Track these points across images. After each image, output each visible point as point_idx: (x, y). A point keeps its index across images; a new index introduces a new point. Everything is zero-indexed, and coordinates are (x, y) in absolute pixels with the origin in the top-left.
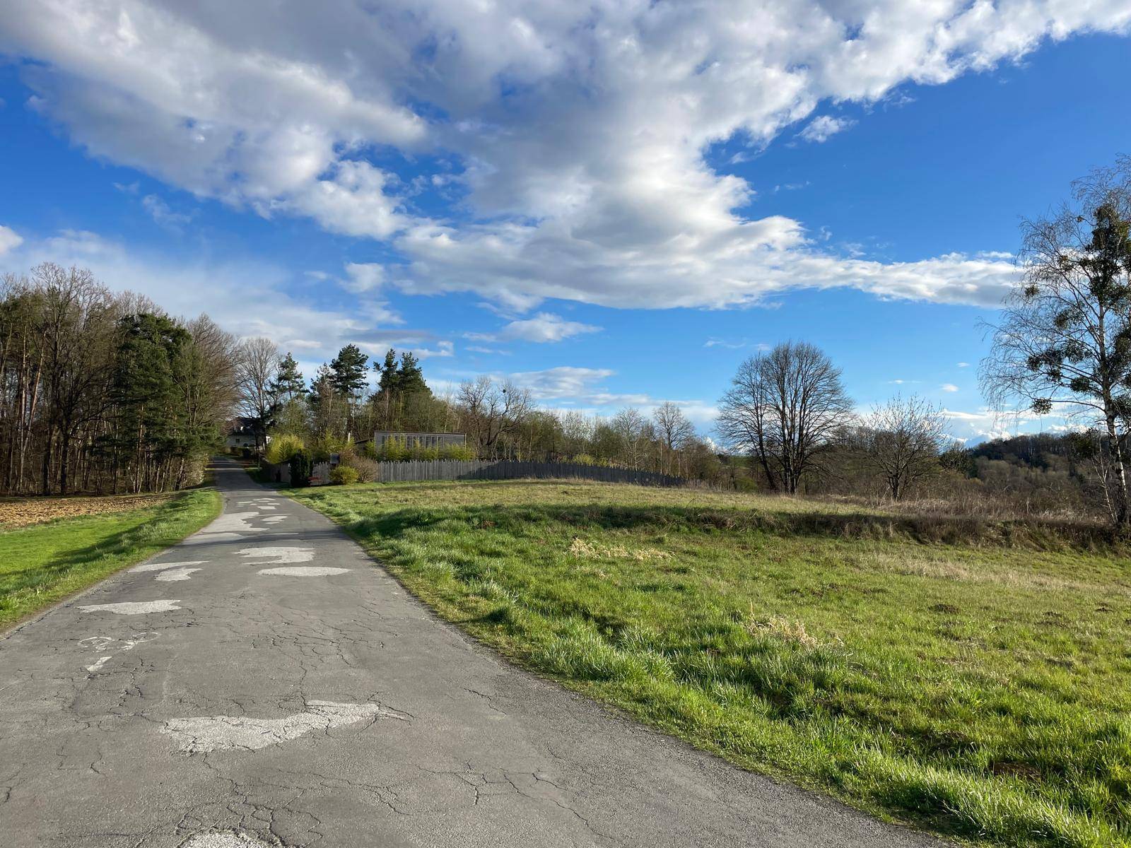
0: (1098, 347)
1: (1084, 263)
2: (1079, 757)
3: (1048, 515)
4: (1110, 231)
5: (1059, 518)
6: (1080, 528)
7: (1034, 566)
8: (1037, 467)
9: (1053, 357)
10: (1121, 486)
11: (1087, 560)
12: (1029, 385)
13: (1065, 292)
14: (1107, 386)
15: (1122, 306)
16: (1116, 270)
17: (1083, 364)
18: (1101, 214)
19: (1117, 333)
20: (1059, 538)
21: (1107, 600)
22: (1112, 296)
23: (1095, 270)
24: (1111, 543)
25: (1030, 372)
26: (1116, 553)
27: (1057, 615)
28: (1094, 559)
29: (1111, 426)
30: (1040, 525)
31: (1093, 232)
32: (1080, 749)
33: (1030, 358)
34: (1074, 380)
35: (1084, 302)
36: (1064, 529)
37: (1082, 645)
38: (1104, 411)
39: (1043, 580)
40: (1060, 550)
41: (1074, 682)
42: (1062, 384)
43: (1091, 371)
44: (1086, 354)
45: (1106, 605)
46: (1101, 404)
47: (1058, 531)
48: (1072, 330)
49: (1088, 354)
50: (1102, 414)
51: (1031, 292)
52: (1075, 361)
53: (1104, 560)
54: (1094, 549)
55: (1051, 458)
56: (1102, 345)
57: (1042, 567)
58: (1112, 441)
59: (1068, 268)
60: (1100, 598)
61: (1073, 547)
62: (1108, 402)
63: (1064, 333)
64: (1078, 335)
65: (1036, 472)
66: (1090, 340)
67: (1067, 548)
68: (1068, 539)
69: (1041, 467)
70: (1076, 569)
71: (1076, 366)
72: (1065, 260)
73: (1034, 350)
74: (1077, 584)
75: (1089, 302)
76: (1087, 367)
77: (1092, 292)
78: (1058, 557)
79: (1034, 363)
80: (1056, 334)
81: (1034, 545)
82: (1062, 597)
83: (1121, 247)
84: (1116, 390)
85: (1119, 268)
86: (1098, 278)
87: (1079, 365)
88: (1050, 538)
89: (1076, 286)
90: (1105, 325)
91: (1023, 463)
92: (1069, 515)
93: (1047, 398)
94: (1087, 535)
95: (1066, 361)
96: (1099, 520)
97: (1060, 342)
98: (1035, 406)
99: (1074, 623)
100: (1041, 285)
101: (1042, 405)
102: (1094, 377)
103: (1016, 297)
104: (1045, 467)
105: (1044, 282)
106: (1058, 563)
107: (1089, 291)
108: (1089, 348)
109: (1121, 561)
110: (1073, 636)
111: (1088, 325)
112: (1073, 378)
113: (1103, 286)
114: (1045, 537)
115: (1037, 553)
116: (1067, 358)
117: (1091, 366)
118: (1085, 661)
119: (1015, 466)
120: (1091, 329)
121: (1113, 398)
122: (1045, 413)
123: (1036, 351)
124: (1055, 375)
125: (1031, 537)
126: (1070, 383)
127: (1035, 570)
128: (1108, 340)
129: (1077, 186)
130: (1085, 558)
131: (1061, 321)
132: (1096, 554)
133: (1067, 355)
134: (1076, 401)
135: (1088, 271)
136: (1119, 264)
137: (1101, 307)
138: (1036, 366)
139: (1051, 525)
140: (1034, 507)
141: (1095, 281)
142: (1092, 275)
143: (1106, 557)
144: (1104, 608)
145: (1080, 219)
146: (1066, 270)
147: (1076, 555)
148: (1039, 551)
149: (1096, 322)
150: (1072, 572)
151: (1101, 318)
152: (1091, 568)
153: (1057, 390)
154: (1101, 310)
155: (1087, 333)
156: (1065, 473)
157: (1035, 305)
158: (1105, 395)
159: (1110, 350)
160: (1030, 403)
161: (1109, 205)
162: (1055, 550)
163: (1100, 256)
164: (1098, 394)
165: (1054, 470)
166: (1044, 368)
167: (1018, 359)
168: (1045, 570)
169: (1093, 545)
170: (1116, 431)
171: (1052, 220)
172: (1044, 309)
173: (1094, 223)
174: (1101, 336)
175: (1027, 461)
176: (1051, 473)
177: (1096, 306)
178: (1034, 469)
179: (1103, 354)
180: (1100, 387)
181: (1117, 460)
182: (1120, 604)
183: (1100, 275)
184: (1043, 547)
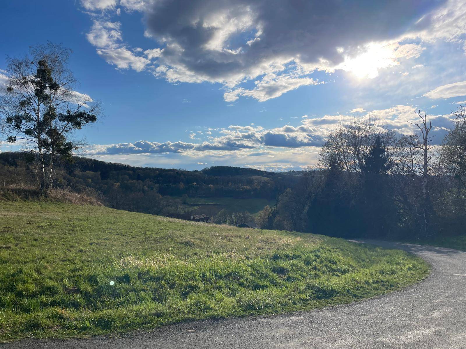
0: (37, 117)
1: (33, 82)
2: (4, 285)
3: (12, 186)
4: (44, 71)
5: (18, 187)
6: (25, 191)
7: (4, 208)
8: (13, 166)
9: (18, 119)
10: (42, 173)
11: (27, 204)
12: (7, 130)
13: (24, 92)
14: (39, 134)
15: (47, 102)
16: (45, 88)
17: (30, 123)
18: (41, 63)
19: (44, 113)
20: (16, 195)
21: (32, 219)
22: (43, 98)
23: (37, 86)
24: (37, 196)
25: (8, 124)
26: (39, 200)
27: (9, 228)
28: (30, 203)
29: (40, 150)
30: (8, 190)
31: (37, 70)
32: (5, 282)
33: (8, 118)
34: (26, 130)
35: (32, 98)
36: (18, 192)
37: (17, 238)
38: (38, 144)
39: (6, 213)
40: (16, 200)
41: (9, 254)
42: (21, 131)
43: (33, 127)
44: (32, 119)
45: (31, 221)
46: (37, 141)
47: (16, 192)
48: (27, 109)
49: (33, 120)
50: (37, 145)
51: (10, 89)
52: (27, 122)
53: (34, 203)
54: (31, 199)
55: (19, 162)
56: (38, 117)
57: (7, 208)
58: (40, 156)
59: (26, 83)
60: (29, 219)
61: (22, 198)
62: (39, 140)
63: (23, 109)
64: (29, 111)
65: (12, 168)
66: (34, 114)
67: (19, 199)
68: (20, 195)
69: (14, 166)
70: (21, 208)
71: (28, 124)
72: (25, 78)
73: (10, 115)
74: (21, 214)
75: (34, 98)
76: (32, 125)
77: (36, 95)
78: (15, 203)
79: (9, 120)
80: (20, 110)
81: (5, 199)
82: (13, 220)
83: (48, 78)
84: (43, 136)
85: (47, 87)
86: (38, 90)
87: (29, 124)
88: (12, 195)
89: (29, 91)
90: (40, 109)
91: (7, 164)
92: (22, 186)
93: (14, 136)
94: (28, 194)
95: (23, 121)
96: (34, 188)
97: (21, 113)
98: (9, 139)
99: (16, 230)
100: (15, 87)
101: (12, 139)
102: (35, 130)
103: (3, 90)
104: (16, 166)
105: (16, 86)
106: (15, 206)
107: (34, 94)
108: (33, 117)
109: (41, 203)
110: (14, 235)
111: (33, 108)
112: (26, 129)
113: (40, 93)
114: (10, 196)
115: (6, 202)
116: (24, 120)
117: (33, 124)
118: (17, 245)
119: (3, 165)
120: (34, 110)
121: (41, 139)
122: (13, 143)
123: (11, 115)
124: (18, 126)
125: (3, 195)
126: (24, 131)
127: (4, 210)
128: (41, 115)
129: (32, 49)
130: (26, 203)
131: (22, 104)
132: (31, 201)
133: (24, 119)
134: (26, 138)
135: (34, 85)
136: (47, 85)
137: (39, 101)
138: (10, 122)
139: (13, 190)
140: (7, 183)
141: (37, 90)
142: (36, 88)
143: (35, 202)
144: (30, 222)
145: (32, 63)
146: (25, 83)
147: (23, 202)
148: (7, 201)
149: (36, 107)
150: (20, 210)
151: (39, 106)
152: (28, 207)
153: (19, 134)
154: (39, 103)
155: (32, 111)
156: (25, 168)
157: (11, 96)
158: (38, 137)
159: (42, 119)
160: (7, 137)
161: (44, 61)
162: (14, 200)
163: (39, 81)
164: (36, 137)
165: (20, 167)
166: (14, 123)
167: (3, 118)
168: (8, 209)
169: (30, 197)
170: (42, 152)
171: (21, 60)
172: (15, 97)
173: (38, 67)
174: (38, 113)
175: (8, 163)
176: (19, 168)
177: (37, 101)
178: (12, 166)
179: (38, 120)
180: (37, 134)
181: (42, 164)
182: (37, 220)
183: (39, 88)
184: (9, 199)
